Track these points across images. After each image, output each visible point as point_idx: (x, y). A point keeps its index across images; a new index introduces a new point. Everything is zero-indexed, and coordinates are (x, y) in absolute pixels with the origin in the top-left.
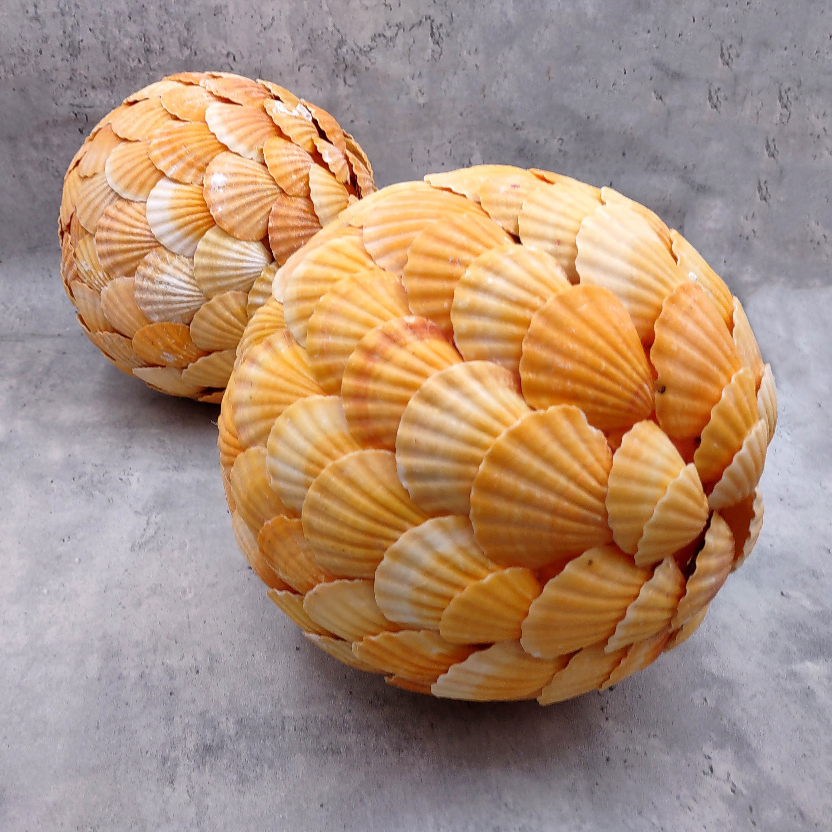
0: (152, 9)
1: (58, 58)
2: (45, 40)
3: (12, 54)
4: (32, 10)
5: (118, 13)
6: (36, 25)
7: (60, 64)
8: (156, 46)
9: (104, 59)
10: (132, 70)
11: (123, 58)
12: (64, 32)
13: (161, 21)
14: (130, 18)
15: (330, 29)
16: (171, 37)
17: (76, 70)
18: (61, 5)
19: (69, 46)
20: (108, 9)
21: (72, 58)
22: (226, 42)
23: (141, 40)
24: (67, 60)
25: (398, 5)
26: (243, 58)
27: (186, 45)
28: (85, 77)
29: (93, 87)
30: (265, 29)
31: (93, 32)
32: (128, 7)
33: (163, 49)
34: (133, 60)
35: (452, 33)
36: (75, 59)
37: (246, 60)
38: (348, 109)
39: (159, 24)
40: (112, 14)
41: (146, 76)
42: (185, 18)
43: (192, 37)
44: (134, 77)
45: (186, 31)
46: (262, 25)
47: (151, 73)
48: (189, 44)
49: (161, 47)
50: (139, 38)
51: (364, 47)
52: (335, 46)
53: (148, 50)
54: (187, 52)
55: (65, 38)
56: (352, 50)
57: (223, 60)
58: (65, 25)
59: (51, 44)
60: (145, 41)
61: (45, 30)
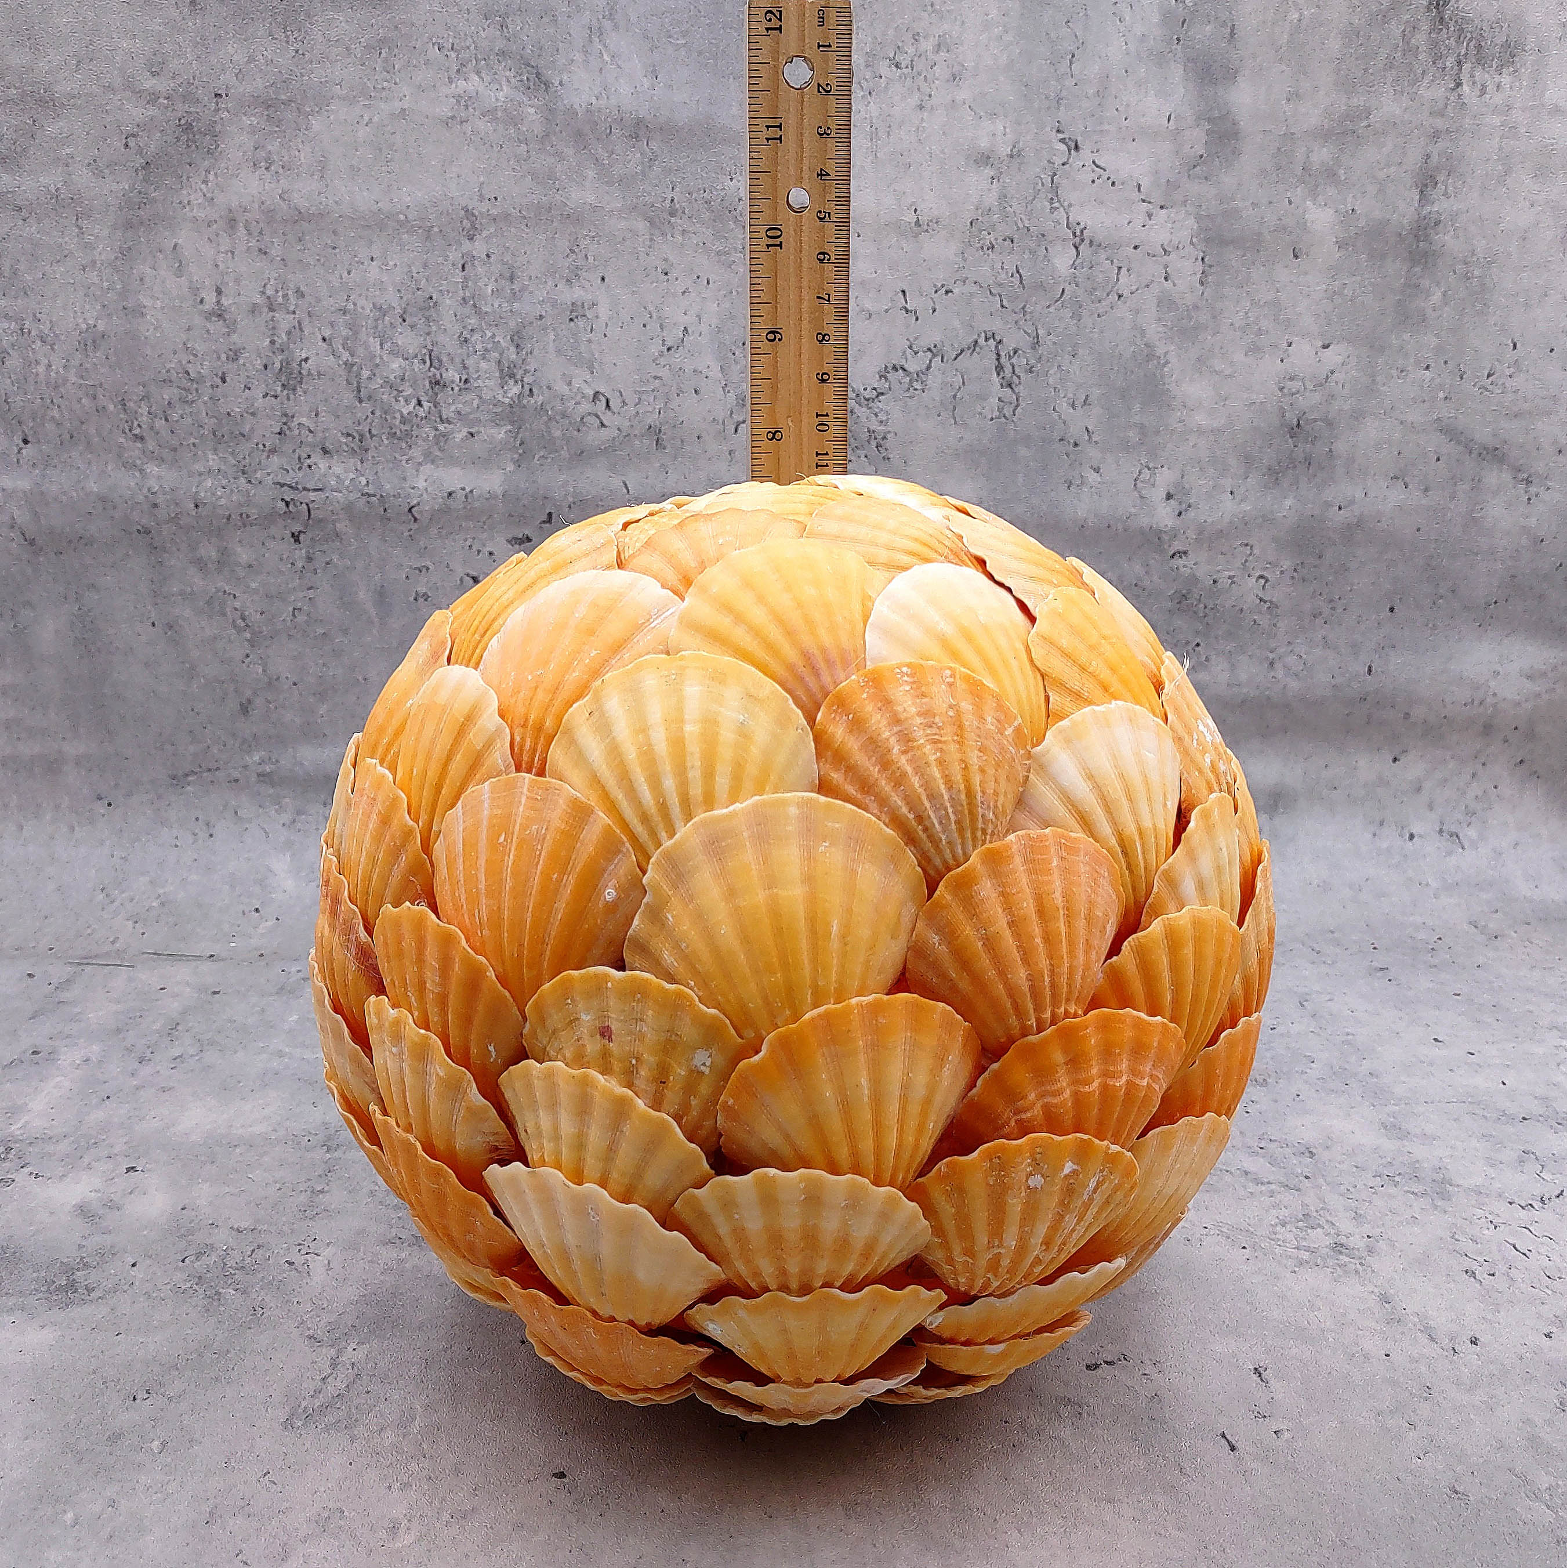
0: (448, 303)
1: (258, 392)
2: (234, 355)
4: (211, 298)
5: (381, 311)
6: (216, 327)
7: (260, 402)
8: (452, 374)
9: (348, 397)
10: (404, 421)
11: (386, 396)
12: (273, 342)
13: (466, 328)
14: (404, 321)
16: (484, 358)
17: (293, 417)
18: (270, 292)
19: (281, 370)
20: (361, 302)
21: (286, 392)
22: (593, 373)
24: (276, 397)
25: (931, 311)
26: (624, 403)
27: (512, 376)
29: (325, 451)
30: (669, 349)
31: (330, 345)
32: (401, 298)
33: (466, 381)
34: (407, 401)
35: (1040, 367)
36: (292, 396)
37: (631, 409)
39: (461, 334)
40: (368, 312)
42: (512, 324)
43: (524, 361)
44: (408, 434)
45: (513, 349)
46: (664, 341)
47: (441, 428)
48: (520, 373)
49: (464, 378)
50: (420, 357)
51: (865, 389)
53: (437, 383)
54: (515, 390)
55: (274, 353)
57: (586, 407)
58: (274, 328)
59: (244, 365)
60: (431, 365)
61: (235, 337)
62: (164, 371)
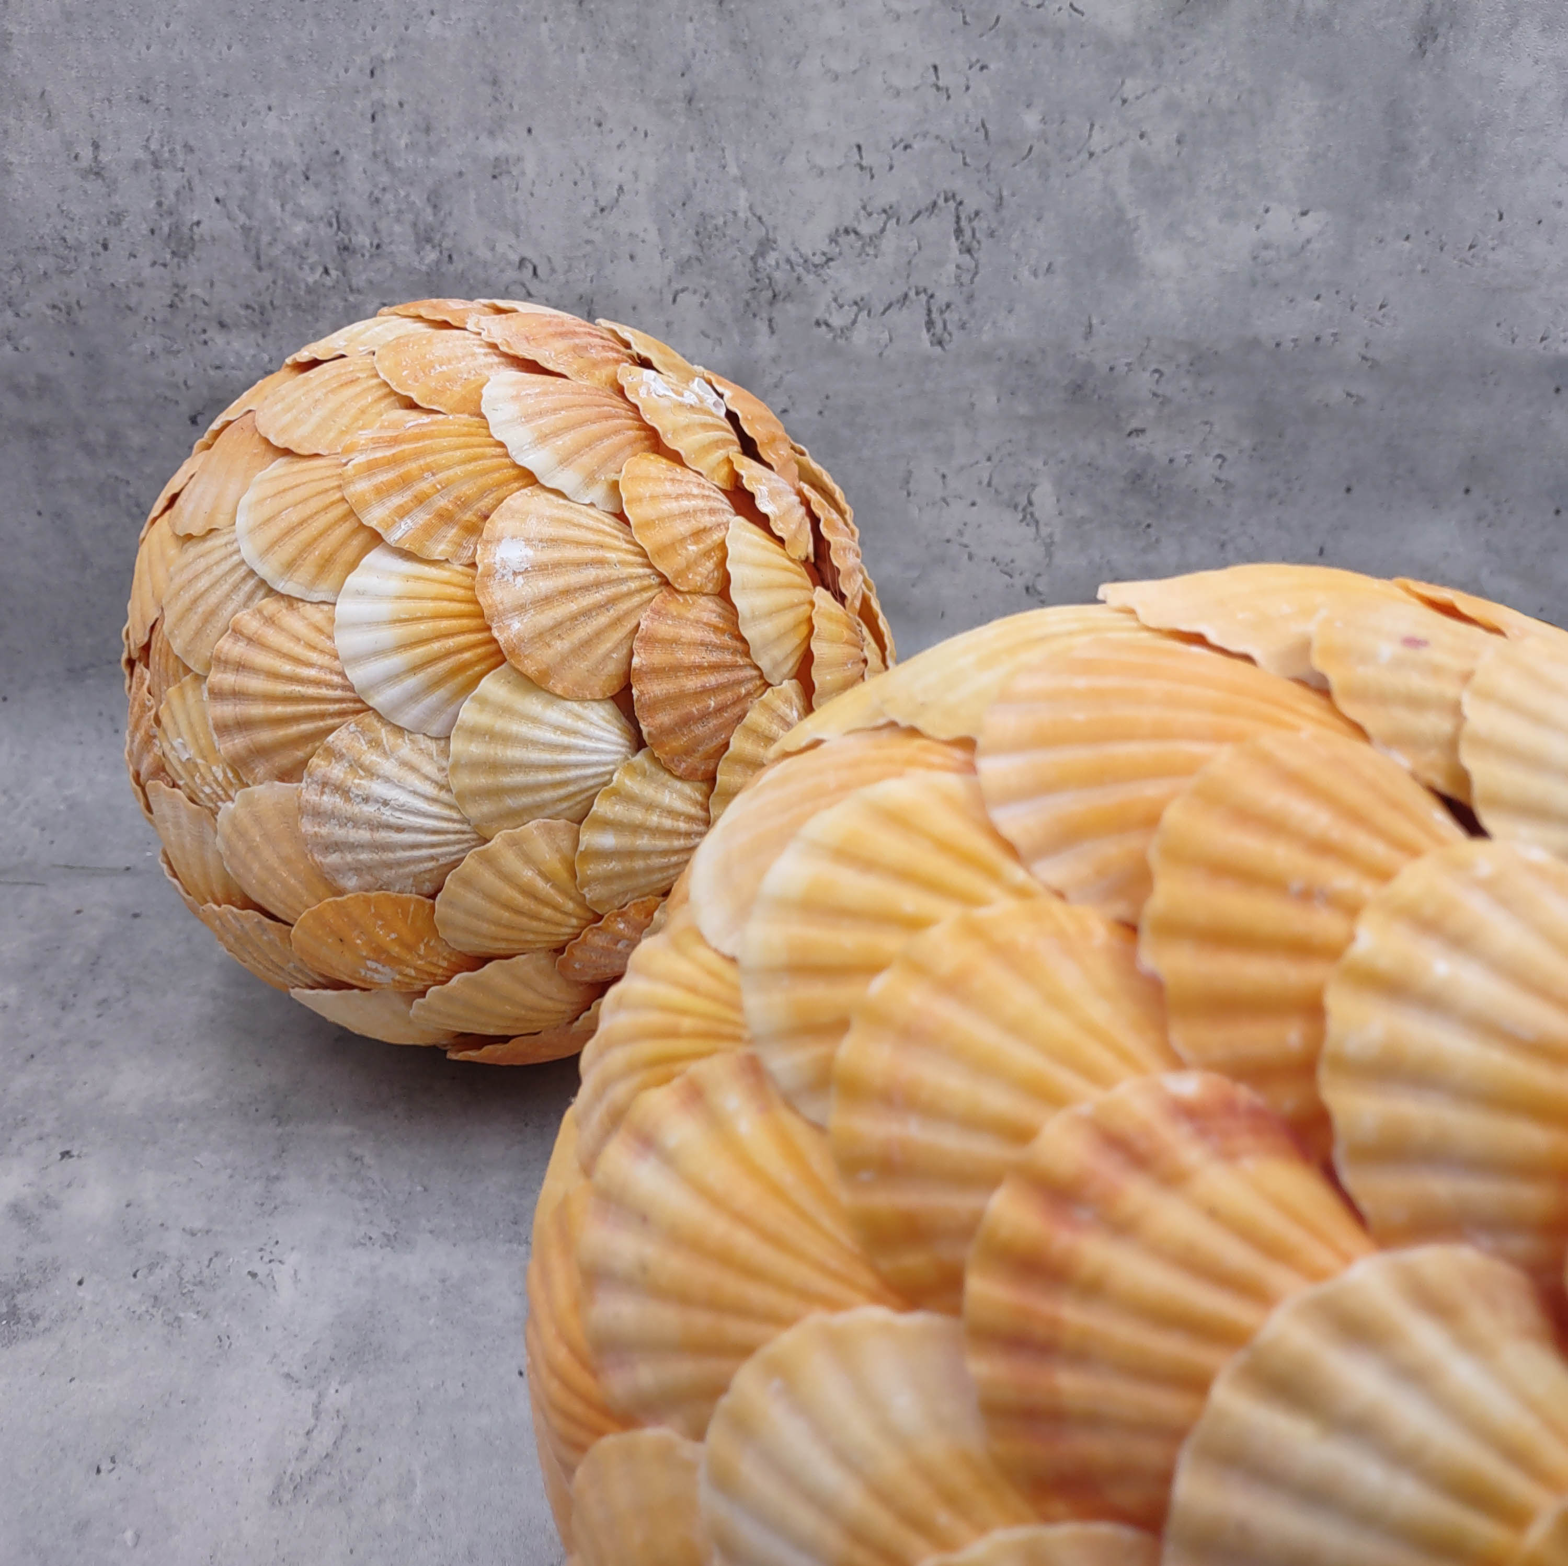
0: (356, 158)
1: (144, 260)
2: (116, 219)
3: (42, 249)
4: (86, 153)
5: (282, 167)
6: (94, 187)
7: (147, 272)
8: (362, 239)
9: (246, 265)
10: (309, 291)
11: (289, 264)
12: (160, 204)
13: (376, 186)
14: (307, 178)
15: (741, 215)
16: (398, 220)
17: (185, 287)
18: (153, 146)
19: (169, 235)
20: (258, 157)
21: (176, 260)
22: (518, 236)
23: (331, 225)
24: (165, 265)
25: (888, 168)
26: (553, 271)
27: (429, 240)
28: (205, 303)
29: (222, 325)
30: (602, 210)
31: (225, 206)
32: (304, 152)
33: (378, 246)
34: (312, 269)
35: (1001, 231)
36: (183, 264)
37: (562, 278)
38: (776, 386)
39: (371, 193)
40: (266, 169)
41: (341, 305)
42: (429, 182)
43: (442, 223)
44: (314, 306)
45: (429, 210)
46: (596, 201)
47: (351, 298)
48: (437, 237)
49: (375, 242)
50: (325, 220)
51: (814, 254)
52: (751, 253)
53: (346, 248)
54: (431, 256)
55: (161, 216)
56: (788, 261)
57: (511, 274)
58: (160, 188)
59: (128, 230)
60: (339, 228)
61: (116, 199)
62: (37, 238)
